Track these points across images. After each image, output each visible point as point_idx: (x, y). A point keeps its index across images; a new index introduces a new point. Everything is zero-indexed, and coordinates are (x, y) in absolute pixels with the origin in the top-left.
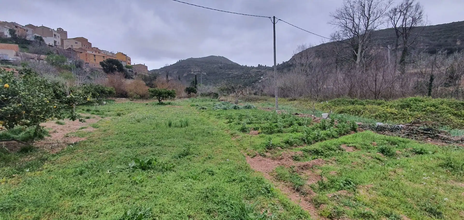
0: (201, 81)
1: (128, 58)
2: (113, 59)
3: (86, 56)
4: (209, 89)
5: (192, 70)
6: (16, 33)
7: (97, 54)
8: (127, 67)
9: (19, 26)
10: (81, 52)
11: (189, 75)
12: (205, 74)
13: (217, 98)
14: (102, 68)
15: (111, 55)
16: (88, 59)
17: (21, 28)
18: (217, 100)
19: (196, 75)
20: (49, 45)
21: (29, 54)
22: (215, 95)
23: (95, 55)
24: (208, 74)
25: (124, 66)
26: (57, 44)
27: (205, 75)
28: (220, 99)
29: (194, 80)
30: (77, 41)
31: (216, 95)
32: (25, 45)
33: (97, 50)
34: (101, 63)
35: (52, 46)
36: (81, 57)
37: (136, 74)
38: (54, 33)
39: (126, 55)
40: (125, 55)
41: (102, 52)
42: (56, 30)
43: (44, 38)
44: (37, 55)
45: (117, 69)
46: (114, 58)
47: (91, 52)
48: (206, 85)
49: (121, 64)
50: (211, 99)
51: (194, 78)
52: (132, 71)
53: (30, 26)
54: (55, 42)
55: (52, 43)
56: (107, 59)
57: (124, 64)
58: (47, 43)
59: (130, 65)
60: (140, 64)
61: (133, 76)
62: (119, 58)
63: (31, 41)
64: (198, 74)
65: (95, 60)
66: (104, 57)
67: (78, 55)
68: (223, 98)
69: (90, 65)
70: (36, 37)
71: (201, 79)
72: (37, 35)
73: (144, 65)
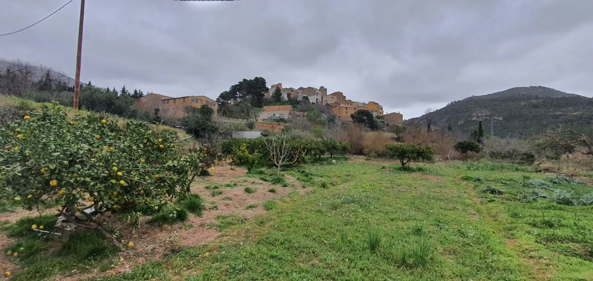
0: (492, 131)
1: (380, 107)
2: (363, 110)
3: (339, 109)
4: (509, 143)
5: (475, 114)
6: (291, 96)
7: (350, 106)
8: (378, 117)
9: (294, 90)
10: (336, 106)
11: (469, 122)
12: (501, 119)
13: (532, 164)
14: (352, 120)
15: (363, 105)
16: (341, 112)
17: (295, 91)
18: (529, 168)
19: (480, 122)
20: (313, 103)
21: (298, 112)
22: (525, 157)
23: (347, 108)
24: (506, 119)
25: (374, 116)
26: (318, 101)
27: (501, 121)
28: (541, 166)
29: (478, 130)
30: (333, 96)
31: (529, 158)
32: (296, 105)
33: (350, 102)
34: (352, 116)
35: (314, 104)
36: (335, 111)
37: (388, 125)
38: (317, 91)
39: (378, 104)
40: (376, 104)
41: (354, 104)
42: (319, 88)
43: (309, 97)
44: (302, 113)
45: (367, 121)
46: (365, 109)
47: (344, 105)
48: (502, 137)
49: (372, 115)
50: (517, 165)
51: (478, 126)
52: (383, 122)
53: (301, 89)
54: (317, 99)
55: (315, 101)
56: (358, 111)
57: (375, 114)
58: (311, 102)
59: (381, 115)
60: (394, 113)
61: (384, 128)
62: (369, 109)
63: (300, 101)
64: (486, 120)
65: (347, 112)
66: (355, 108)
67: (333, 109)
68: (547, 164)
69: (342, 118)
70: (304, 98)
71: (492, 127)
72: (305, 95)
73: (399, 113)
